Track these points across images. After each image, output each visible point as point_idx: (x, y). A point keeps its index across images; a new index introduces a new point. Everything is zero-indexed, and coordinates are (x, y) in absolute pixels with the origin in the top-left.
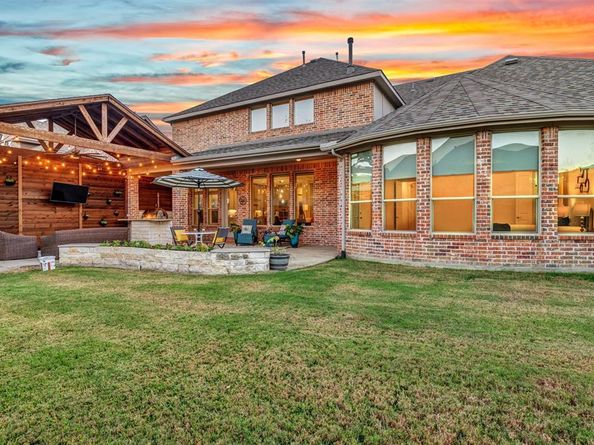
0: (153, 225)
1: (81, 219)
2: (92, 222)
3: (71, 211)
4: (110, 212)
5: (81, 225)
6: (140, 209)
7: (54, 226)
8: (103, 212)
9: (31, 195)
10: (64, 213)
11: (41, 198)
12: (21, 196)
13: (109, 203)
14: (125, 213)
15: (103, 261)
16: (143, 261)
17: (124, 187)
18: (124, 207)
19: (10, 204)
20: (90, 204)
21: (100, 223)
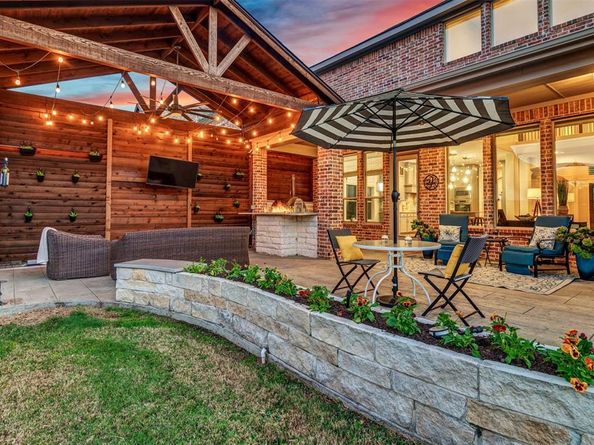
0: (287, 222)
1: (190, 212)
2: (203, 217)
3: (177, 200)
4: (229, 202)
5: (190, 221)
6: (269, 198)
7: (154, 221)
8: (220, 202)
9: (123, 176)
10: (168, 203)
11: (138, 180)
12: (109, 177)
13: (227, 189)
14: (250, 203)
15: (188, 307)
16: (274, 337)
17: (248, 167)
18: (248, 195)
19: (96, 189)
20: (202, 190)
21: (214, 218)
